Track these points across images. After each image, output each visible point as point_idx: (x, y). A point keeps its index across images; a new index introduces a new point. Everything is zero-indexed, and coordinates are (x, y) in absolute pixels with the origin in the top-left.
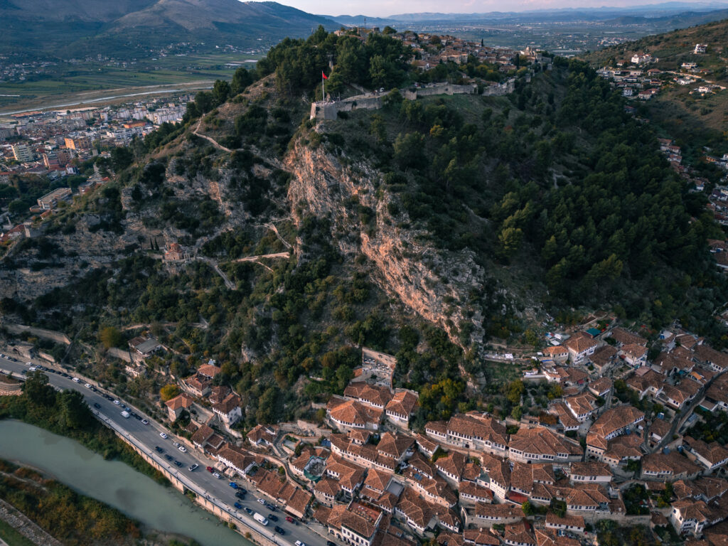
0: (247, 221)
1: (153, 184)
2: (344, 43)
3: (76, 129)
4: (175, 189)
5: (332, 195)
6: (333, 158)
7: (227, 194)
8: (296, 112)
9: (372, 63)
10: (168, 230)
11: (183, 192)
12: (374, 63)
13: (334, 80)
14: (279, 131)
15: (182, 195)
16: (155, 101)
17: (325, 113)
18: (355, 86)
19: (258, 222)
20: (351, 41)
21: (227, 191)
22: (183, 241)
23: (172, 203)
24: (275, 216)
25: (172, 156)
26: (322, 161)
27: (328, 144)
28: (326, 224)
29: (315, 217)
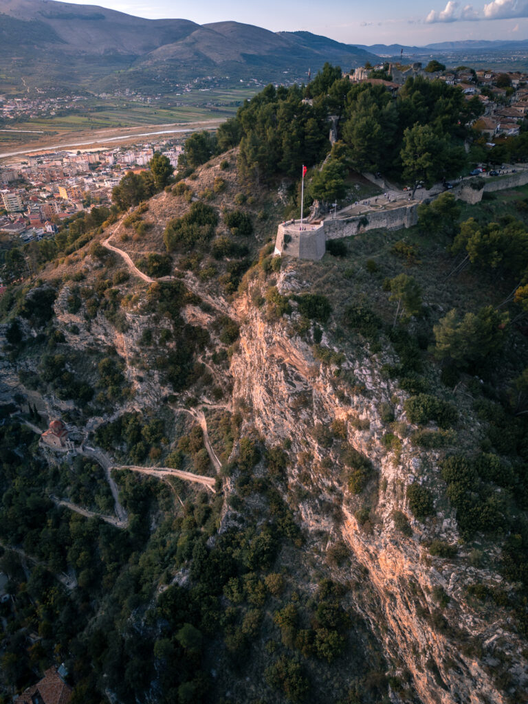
0: (165, 400)
1: (39, 319)
2: (360, 98)
3: (79, 174)
4: (66, 333)
5: (296, 411)
6: (305, 345)
7: (137, 354)
8: (265, 218)
9: (407, 139)
10: (49, 398)
11: (77, 338)
12: (412, 140)
13: (330, 177)
14: (233, 251)
15: (76, 342)
16: (164, 143)
17: (301, 247)
18: (371, 178)
19: (182, 401)
20: (372, 93)
21: (138, 349)
22: (68, 416)
23: (58, 355)
24: (209, 398)
25: (67, 279)
26: (283, 347)
27: (298, 317)
28: (280, 461)
29: (263, 441)
